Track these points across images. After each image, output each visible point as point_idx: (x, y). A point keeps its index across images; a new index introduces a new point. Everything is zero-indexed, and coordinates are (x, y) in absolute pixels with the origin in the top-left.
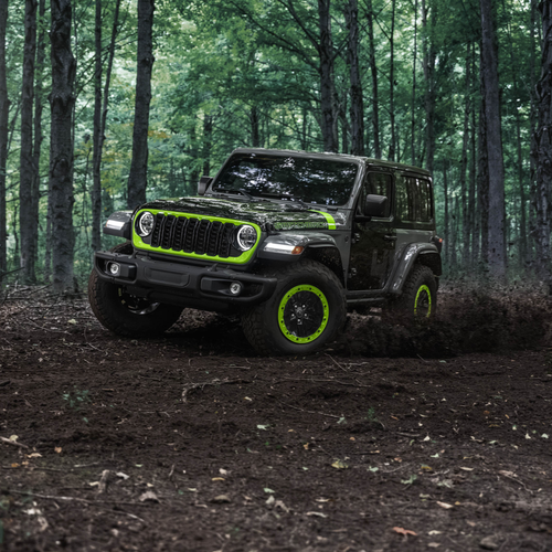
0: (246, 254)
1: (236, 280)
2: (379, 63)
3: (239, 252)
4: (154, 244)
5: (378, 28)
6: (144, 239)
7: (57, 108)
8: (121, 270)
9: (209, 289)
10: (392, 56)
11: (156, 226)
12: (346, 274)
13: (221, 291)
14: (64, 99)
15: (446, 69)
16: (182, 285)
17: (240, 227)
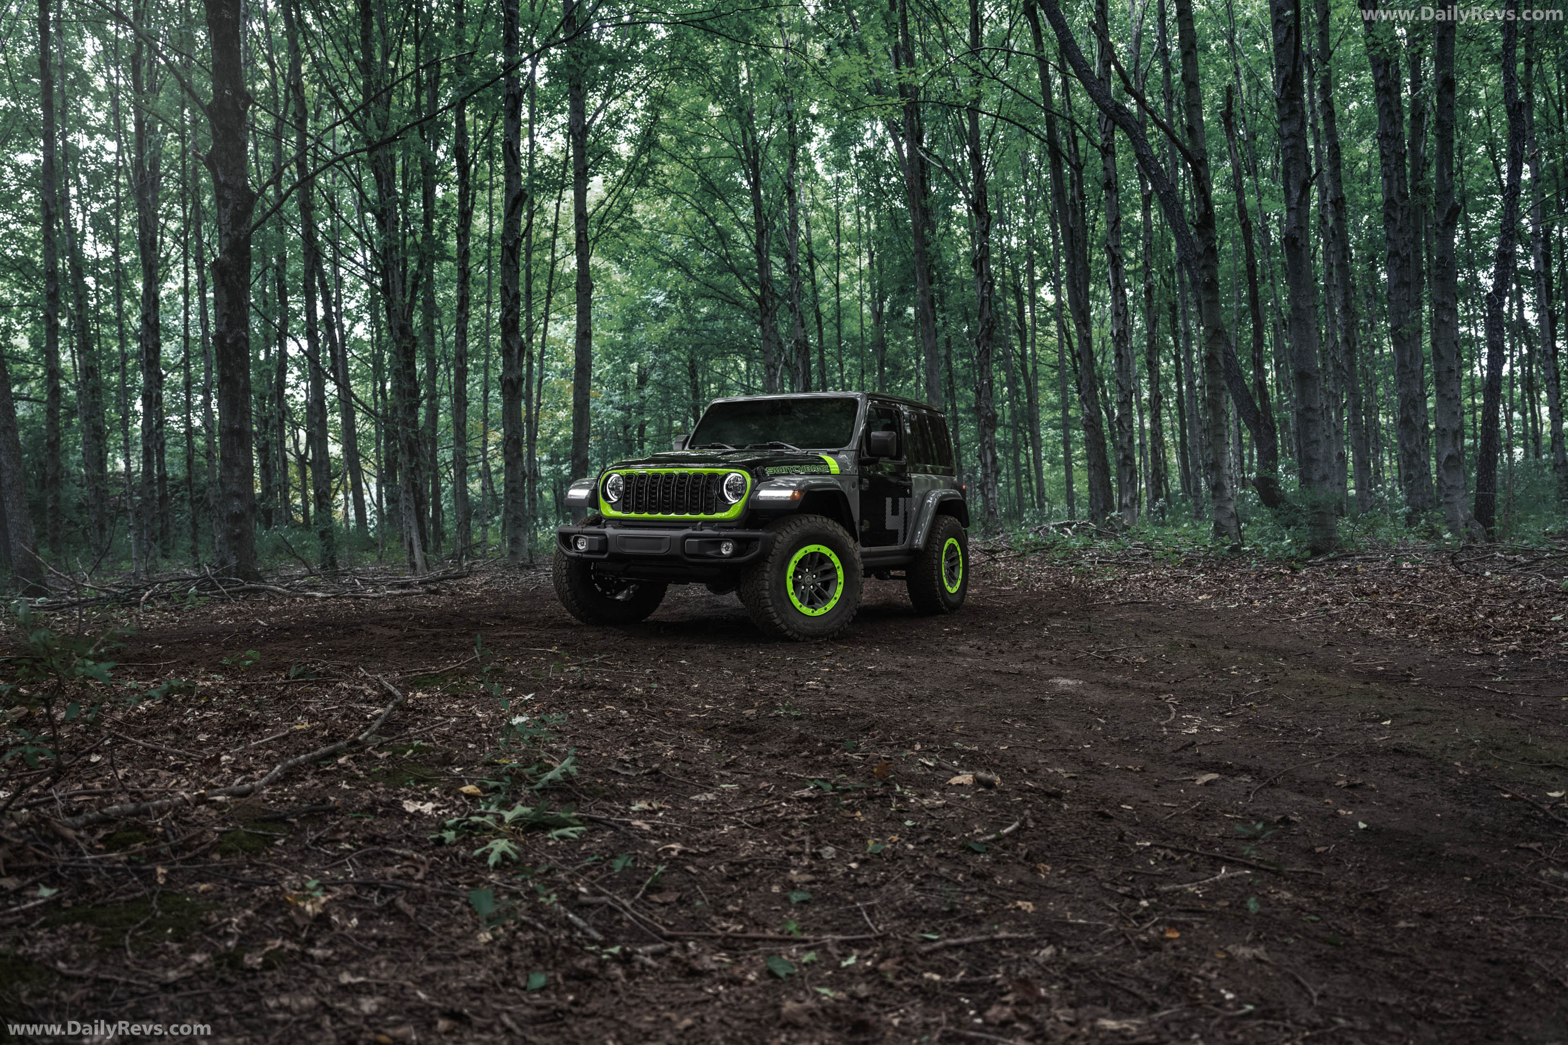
0: (736, 507)
1: (727, 538)
2: (824, 307)
3: (727, 507)
4: (625, 509)
5: (821, 270)
6: (614, 506)
7: (508, 389)
8: (590, 543)
9: (695, 552)
10: (839, 299)
11: (626, 488)
12: (857, 527)
13: (709, 553)
14: (515, 380)
15: (897, 314)
16: (662, 551)
17: (726, 476)
